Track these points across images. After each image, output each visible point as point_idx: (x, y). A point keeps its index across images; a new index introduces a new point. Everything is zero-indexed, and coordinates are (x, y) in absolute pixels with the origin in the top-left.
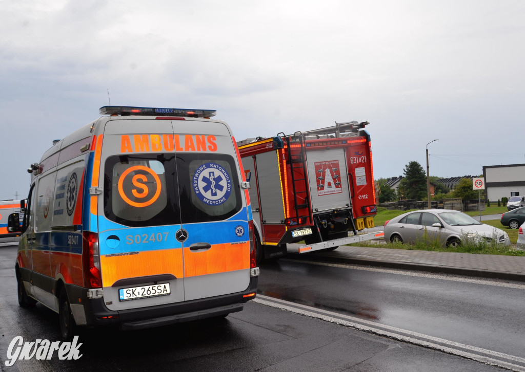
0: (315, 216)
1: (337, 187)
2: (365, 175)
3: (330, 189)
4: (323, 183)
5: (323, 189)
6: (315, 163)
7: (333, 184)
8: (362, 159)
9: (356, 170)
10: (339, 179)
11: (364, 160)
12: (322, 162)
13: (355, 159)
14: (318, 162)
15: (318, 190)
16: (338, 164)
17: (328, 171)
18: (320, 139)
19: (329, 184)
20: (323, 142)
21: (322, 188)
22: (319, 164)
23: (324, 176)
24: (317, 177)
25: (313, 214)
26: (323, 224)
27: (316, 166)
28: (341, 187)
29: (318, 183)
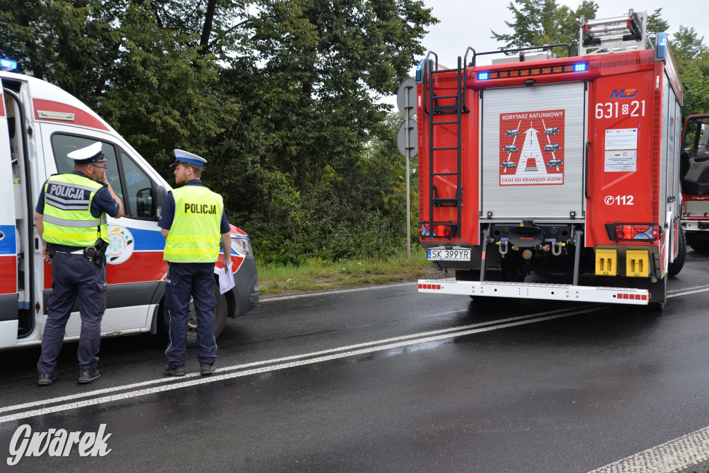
0: (484, 226)
1: (551, 169)
2: (636, 147)
3: (532, 174)
4: (516, 158)
5: (514, 173)
6: (501, 115)
7: (541, 164)
8: (631, 108)
9: (607, 134)
10: (560, 154)
11: (639, 111)
12: (521, 114)
13: (609, 107)
14: (509, 114)
15: (501, 173)
16: (562, 119)
17: (531, 135)
18: (527, 62)
19: (531, 163)
20: (530, 68)
21: (512, 170)
22: (510, 117)
23: (520, 144)
24: (502, 146)
25: (480, 221)
26: (498, 246)
27: (502, 122)
28: (562, 171)
29: (503, 157)
